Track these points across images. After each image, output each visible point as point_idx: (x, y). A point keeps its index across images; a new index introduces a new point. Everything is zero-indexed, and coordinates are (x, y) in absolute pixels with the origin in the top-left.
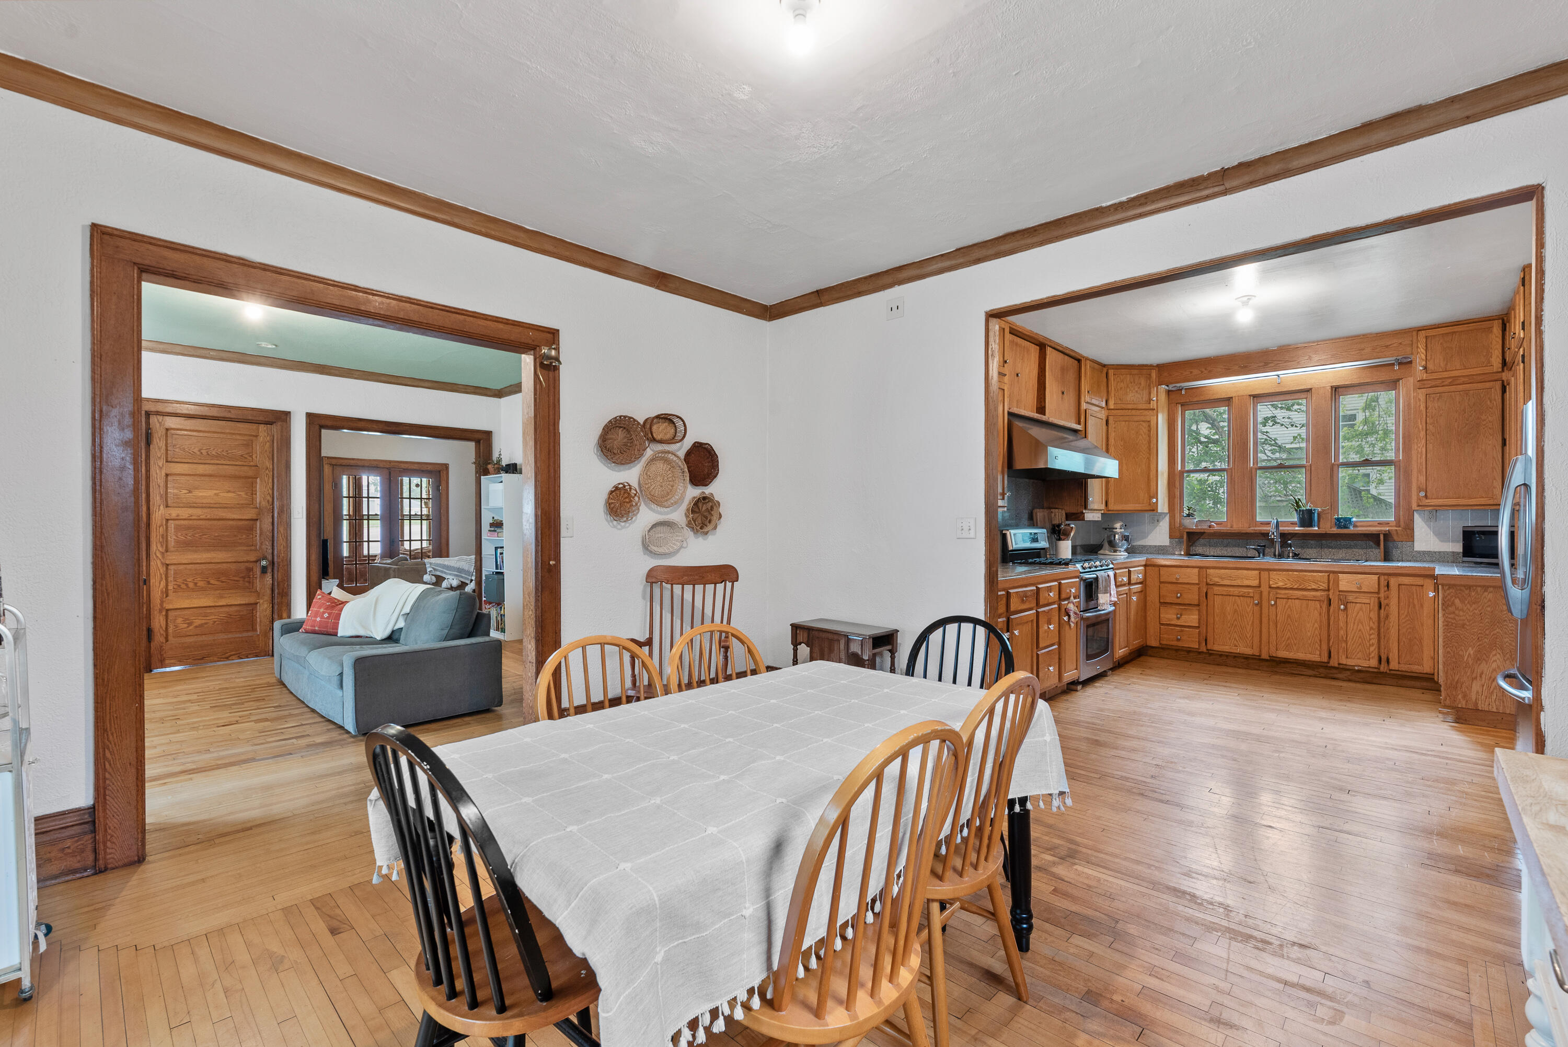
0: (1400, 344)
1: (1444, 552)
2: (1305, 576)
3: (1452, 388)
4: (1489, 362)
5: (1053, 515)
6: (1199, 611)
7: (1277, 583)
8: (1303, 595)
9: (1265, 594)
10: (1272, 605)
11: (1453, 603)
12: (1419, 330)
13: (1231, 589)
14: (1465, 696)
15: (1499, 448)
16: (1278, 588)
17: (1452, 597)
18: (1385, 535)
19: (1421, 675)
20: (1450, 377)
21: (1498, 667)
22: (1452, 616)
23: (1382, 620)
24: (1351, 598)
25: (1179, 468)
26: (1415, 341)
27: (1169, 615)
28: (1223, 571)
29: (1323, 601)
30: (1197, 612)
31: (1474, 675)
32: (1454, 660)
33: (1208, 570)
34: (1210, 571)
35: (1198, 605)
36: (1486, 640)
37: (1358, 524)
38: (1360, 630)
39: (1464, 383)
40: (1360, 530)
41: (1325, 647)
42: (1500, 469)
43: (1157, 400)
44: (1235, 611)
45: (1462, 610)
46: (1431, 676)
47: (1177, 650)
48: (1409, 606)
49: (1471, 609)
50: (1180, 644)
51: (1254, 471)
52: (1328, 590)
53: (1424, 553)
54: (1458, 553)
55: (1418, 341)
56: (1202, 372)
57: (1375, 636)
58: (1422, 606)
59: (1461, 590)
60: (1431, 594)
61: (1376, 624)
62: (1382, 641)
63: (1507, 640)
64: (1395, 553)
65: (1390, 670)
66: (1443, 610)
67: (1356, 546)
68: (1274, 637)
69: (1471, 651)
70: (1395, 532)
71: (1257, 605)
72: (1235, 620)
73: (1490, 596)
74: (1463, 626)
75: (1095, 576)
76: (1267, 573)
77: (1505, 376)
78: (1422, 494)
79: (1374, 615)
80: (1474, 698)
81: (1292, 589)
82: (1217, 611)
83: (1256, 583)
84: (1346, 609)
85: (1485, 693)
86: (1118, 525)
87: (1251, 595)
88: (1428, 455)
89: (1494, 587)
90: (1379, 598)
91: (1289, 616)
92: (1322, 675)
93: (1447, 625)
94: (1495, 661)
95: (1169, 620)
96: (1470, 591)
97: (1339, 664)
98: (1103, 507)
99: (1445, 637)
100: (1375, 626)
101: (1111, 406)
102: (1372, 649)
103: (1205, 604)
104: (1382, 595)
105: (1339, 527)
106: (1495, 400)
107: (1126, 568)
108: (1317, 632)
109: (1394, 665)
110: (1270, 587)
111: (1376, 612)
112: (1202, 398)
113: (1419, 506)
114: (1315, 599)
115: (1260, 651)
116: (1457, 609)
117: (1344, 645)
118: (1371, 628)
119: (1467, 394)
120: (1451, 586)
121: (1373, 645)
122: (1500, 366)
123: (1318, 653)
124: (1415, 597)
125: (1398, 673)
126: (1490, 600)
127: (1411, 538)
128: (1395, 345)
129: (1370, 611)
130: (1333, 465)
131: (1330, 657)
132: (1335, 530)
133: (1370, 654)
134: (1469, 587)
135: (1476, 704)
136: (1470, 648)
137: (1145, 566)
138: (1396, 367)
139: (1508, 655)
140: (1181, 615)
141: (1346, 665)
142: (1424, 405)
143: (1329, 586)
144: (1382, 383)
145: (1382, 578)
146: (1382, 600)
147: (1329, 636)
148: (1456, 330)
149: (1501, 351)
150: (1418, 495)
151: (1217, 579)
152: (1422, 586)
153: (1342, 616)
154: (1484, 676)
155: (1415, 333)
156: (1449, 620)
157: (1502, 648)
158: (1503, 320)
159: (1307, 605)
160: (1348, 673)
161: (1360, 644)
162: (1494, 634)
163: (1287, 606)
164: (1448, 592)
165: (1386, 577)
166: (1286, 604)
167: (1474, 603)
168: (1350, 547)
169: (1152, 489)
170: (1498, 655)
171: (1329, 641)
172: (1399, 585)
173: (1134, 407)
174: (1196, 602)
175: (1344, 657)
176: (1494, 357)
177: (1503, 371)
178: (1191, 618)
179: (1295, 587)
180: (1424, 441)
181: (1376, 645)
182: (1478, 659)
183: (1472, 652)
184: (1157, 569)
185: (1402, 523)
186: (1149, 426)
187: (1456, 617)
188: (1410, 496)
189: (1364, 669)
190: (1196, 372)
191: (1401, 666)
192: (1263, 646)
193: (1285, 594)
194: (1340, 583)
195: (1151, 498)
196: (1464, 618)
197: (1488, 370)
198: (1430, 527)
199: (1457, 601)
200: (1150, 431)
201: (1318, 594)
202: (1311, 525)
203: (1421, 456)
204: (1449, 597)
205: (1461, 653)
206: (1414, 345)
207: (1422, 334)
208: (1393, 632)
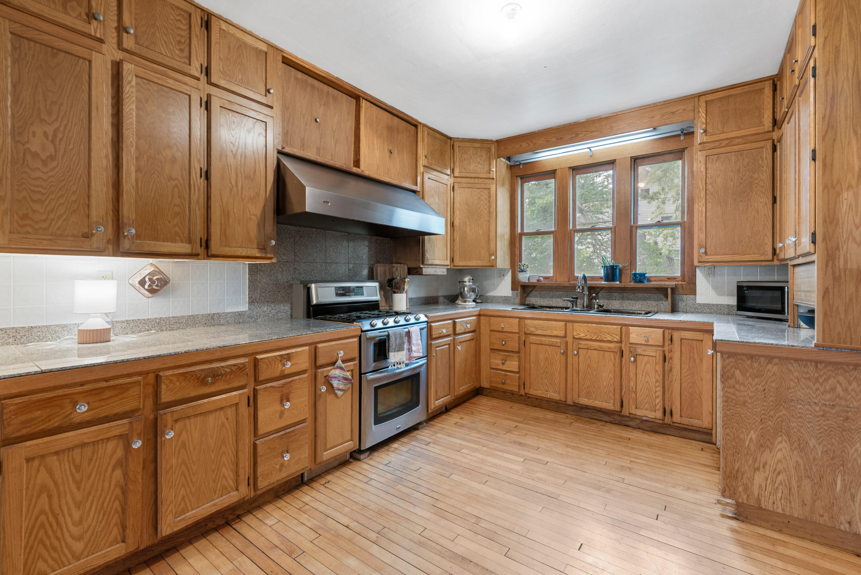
0: (685, 110)
1: (721, 305)
2: (602, 328)
3: (729, 149)
4: (761, 122)
5: (394, 269)
6: (519, 357)
7: (579, 334)
8: (600, 347)
9: (570, 344)
10: (575, 355)
11: (733, 375)
12: (699, 95)
13: (543, 339)
14: (746, 489)
15: (770, 206)
16: (580, 339)
17: (732, 368)
18: (673, 289)
19: (700, 429)
20: (727, 139)
21: (785, 457)
22: (731, 390)
23: (666, 372)
24: (640, 350)
25: (519, 231)
26: (696, 106)
27: (496, 361)
28: (537, 322)
29: (617, 353)
30: (517, 359)
31: (757, 465)
32: (734, 444)
33: (526, 321)
34: (528, 322)
35: (518, 352)
36: (770, 423)
37: (652, 279)
38: (647, 382)
39: (738, 144)
40: (653, 284)
41: (618, 397)
42: (771, 226)
43: (496, 171)
44: (547, 359)
45: (743, 384)
46: (709, 431)
47: (505, 392)
48: (690, 360)
49: (754, 384)
50: (505, 387)
51: (572, 232)
52: (621, 342)
53: (705, 305)
54: (732, 306)
55: (699, 105)
56: (529, 144)
57: (660, 389)
58: (701, 361)
59: (742, 359)
60: (710, 352)
61: (661, 377)
62: (666, 393)
63: (794, 425)
64: (681, 305)
65: (673, 423)
66: (723, 383)
67: (649, 299)
68: (577, 385)
69: (753, 435)
70: (680, 286)
71: (563, 354)
72: (547, 367)
73: (775, 368)
74: (744, 403)
75: (386, 333)
76: (571, 324)
77: (775, 135)
78: (703, 250)
79: (659, 368)
80: (756, 493)
81: (591, 340)
82: (532, 358)
83: (562, 333)
84: (635, 360)
85: (769, 488)
86: (466, 279)
87: (559, 344)
88: (708, 214)
89: (780, 358)
90: (664, 351)
91: (589, 366)
92: (617, 422)
93: (726, 401)
94: (780, 450)
95: (498, 365)
96: (752, 361)
97: (630, 414)
98: (448, 262)
99: (725, 415)
100: (660, 379)
101: (457, 174)
102: (658, 401)
103: (523, 351)
104: (666, 348)
105: (636, 282)
106: (766, 159)
107: (450, 319)
108: (611, 382)
109: (677, 418)
110: (574, 338)
111: (661, 365)
112: (535, 171)
113: (699, 262)
114: (609, 351)
115: (566, 397)
116: (737, 382)
117: (634, 395)
118: (657, 381)
119: (741, 155)
120: (731, 355)
121: (658, 397)
122: (771, 125)
123: (612, 401)
124: (695, 351)
125: (680, 425)
126: (774, 374)
127: (693, 292)
128: (680, 111)
129: (656, 364)
130: (632, 227)
131: (622, 406)
132: (633, 284)
133: (656, 406)
134: (752, 357)
135: (759, 500)
136: (752, 432)
137: (479, 315)
138: (682, 138)
139: (796, 444)
140: (505, 361)
141: (635, 415)
142: (704, 166)
143: (621, 338)
144: (670, 152)
145: (667, 332)
146: (667, 353)
147: (621, 385)
148: (732, 93)
149: (771, 111)
150: (699, 252)
151: (532, 329)
152: (702, 341)
153: (632, 367)
154: (767, 467)
155: (696, 99)
156: (729, 395)
157: (788, 436)
158: (774, 81)
159: (604, 356)
160: (638, 421)
161: (647, 396)
162: (779, 417)
163: (587, 357)
164: (727, 361)
165: (670, 331)
166: (586, 353)
167: (756, 377)
168: (645, 299)
169: (491, 248)
170: (784, 442)
171: (621, 390)
172: (681, 339)
173: (477, 175)
174: (517, 350)
175: (634, 407)
176: (766, 116)
177: (773, 130)
178: (513, 365)
179: (594, 338)
180: (704, 201)
181: (661, 398)
182: (761, 446)
183: (754, 437)
184: (487, 318)
185: (686, 278)
186: (489, 193)
187: (737, 393)
188: (693, 254)
189: (651, 420)
190: (524, 145)
191: (683, 419)
192: (568, 393)
193: (586, 345)
194: (631, 335)
195: (491, 255)
196: (745, 394)
197: (760, 129)
198: (709, 282)
199: (737, 372)
200: (490, 197)
201: (612, 345)
202: (613, 280)
203: (702, 215)
204: (729, 367)
205: (741, 436)
206: (696, 111)
207: (703, 99)
208: (676, 385)
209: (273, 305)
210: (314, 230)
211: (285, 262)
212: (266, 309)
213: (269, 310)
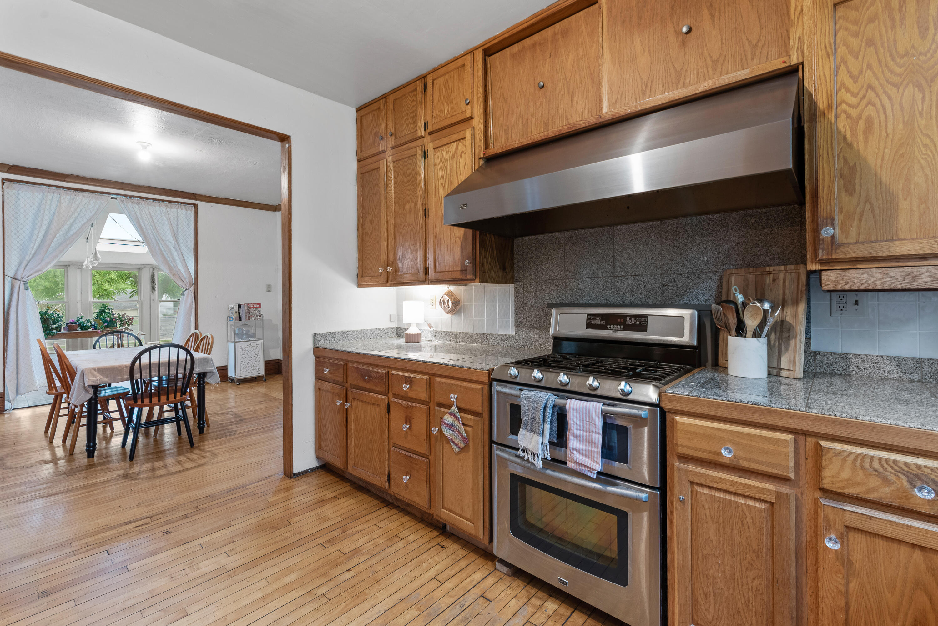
209: (539, 333)
210: (592, 230)
211: (553, 280)
212: (532, 335)
213: (535, 337)
